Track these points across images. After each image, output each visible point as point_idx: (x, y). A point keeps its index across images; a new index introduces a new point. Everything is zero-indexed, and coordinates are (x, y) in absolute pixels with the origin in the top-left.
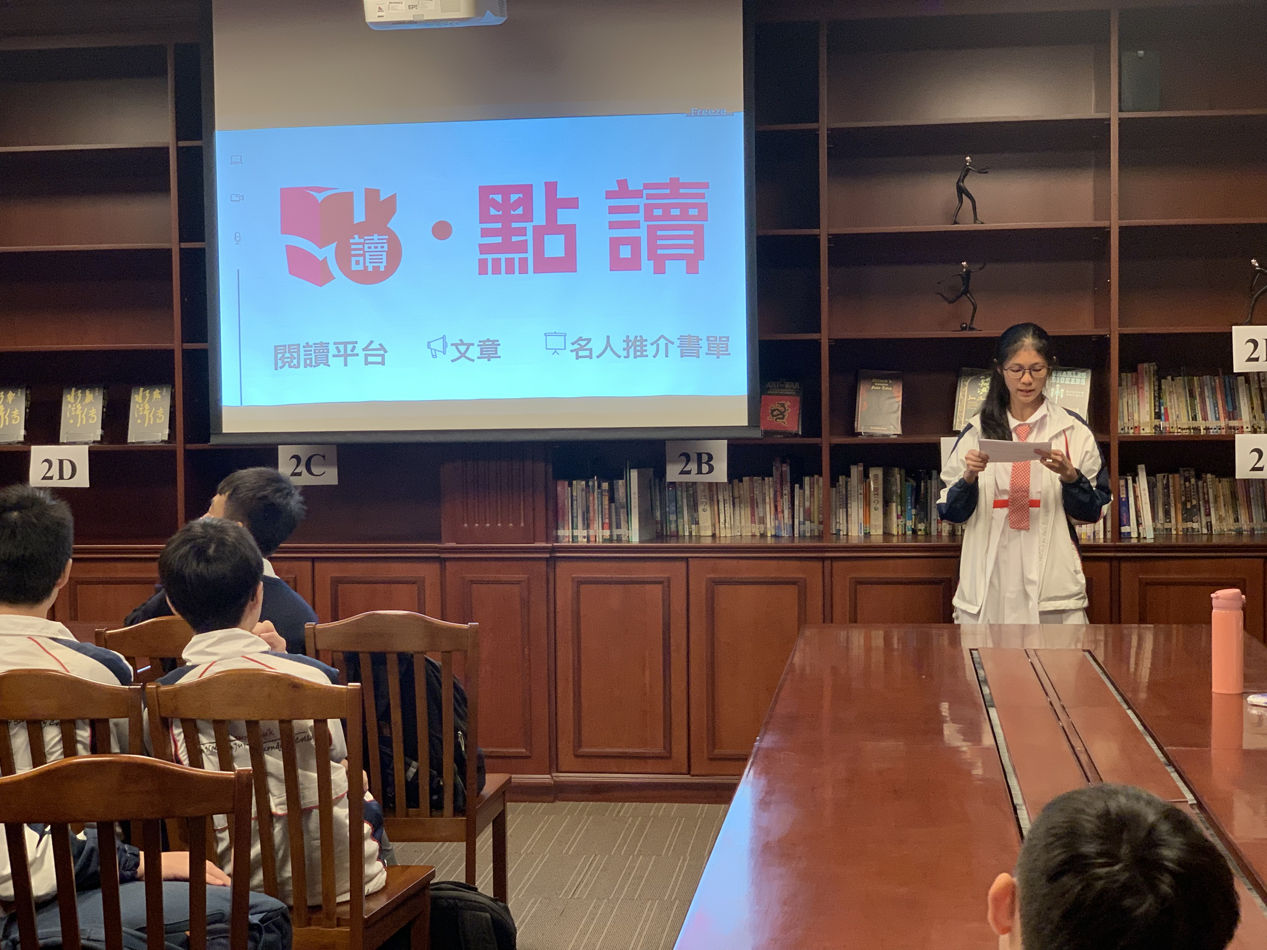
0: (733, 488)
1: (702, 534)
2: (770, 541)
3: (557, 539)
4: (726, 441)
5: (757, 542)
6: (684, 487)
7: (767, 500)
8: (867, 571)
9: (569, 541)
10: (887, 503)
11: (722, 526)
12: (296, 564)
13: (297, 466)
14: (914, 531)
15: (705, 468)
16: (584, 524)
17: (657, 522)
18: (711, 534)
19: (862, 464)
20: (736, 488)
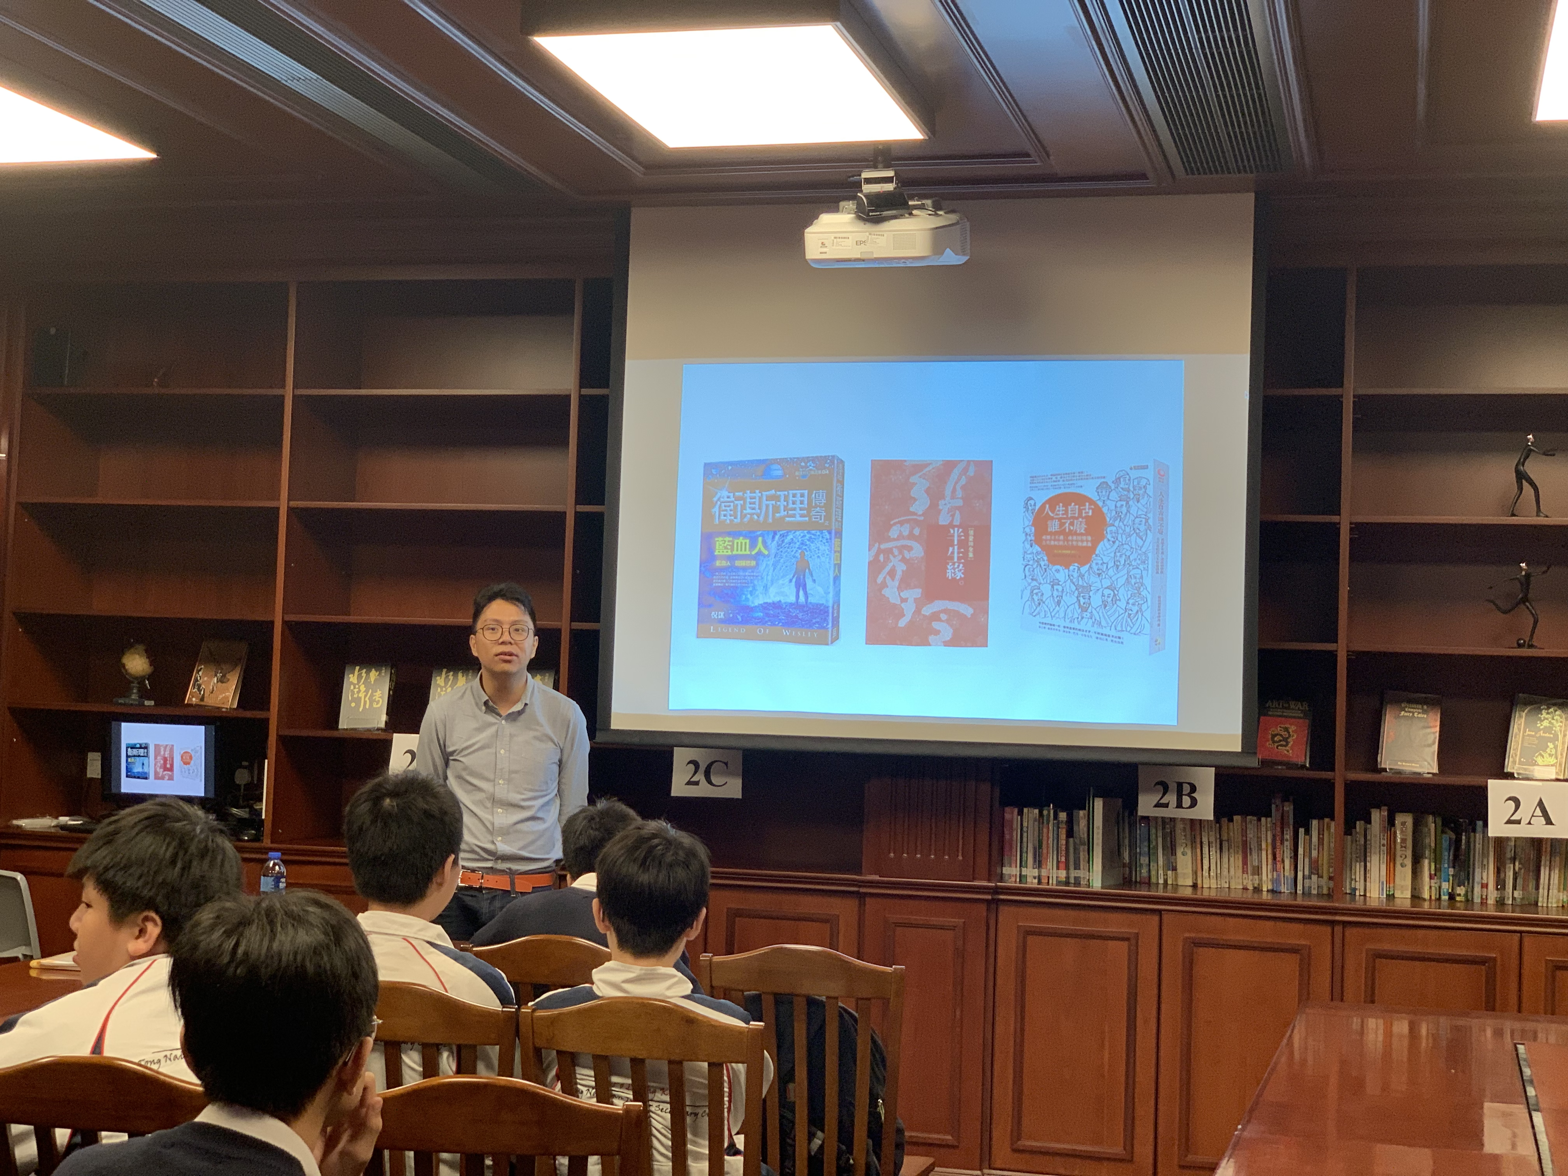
0: (1220, 828)
1: (1180, 884)
2: (1266, 897)
3: (1001, 878)
4: (1214, 770)
5: (1249, 897)
6: (1160, 823)
7: (1264, 846)
8: (1389, 942)
9: (1016, 882)
10: (1417, 861)
11: (1206, 873)
13: (695, 772)
14: (1452, 897)
15: (1186, 801)
16: (1035, 861)
17: (1124, 865)
18: (1191, 884)
19: (1386, 808)
20: (1225, 828)
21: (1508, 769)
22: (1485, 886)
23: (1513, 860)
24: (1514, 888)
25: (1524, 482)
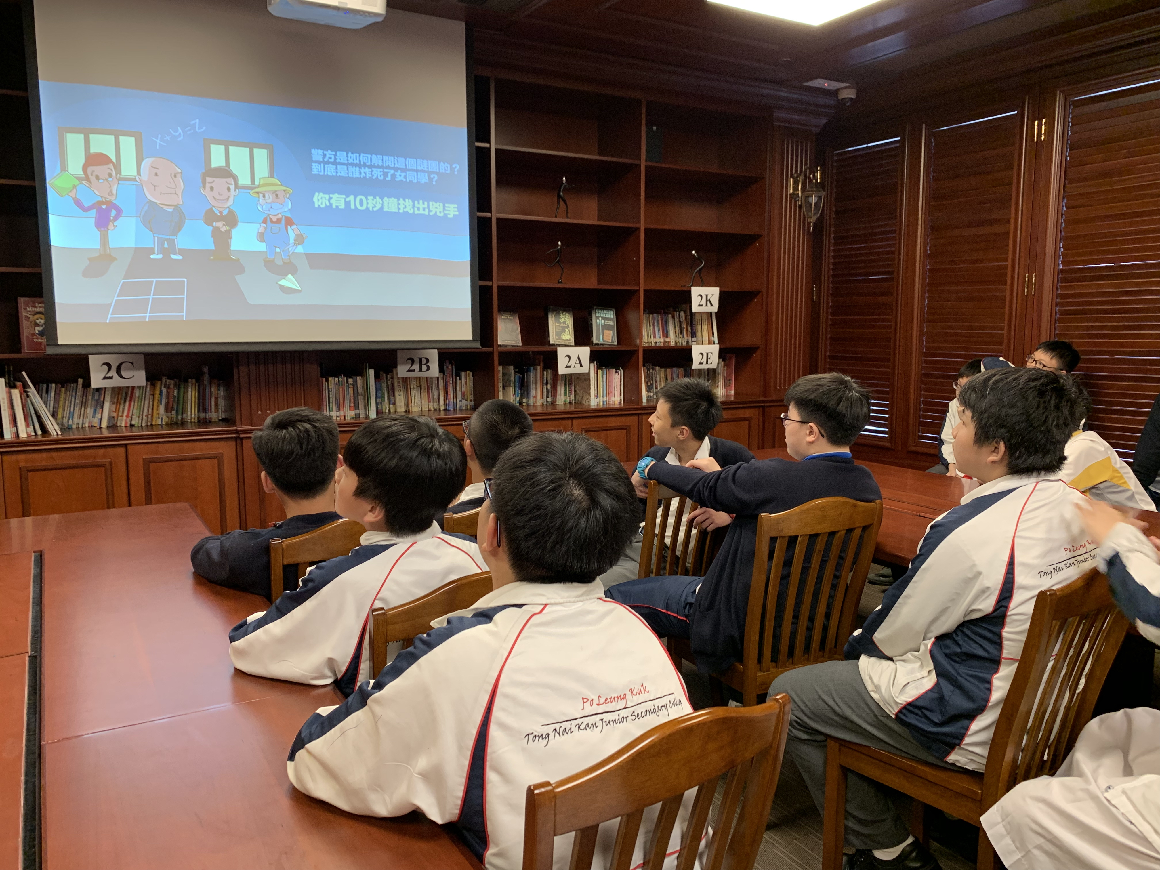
4: (436, 351)
7: (440, 387)
12: (110, 450)
13: (109, 371)
15: (424, 367)
16: (337, 407)
21: (551, 342)
22: (535, 397)
23: (547, 384)
25: (562, 202)
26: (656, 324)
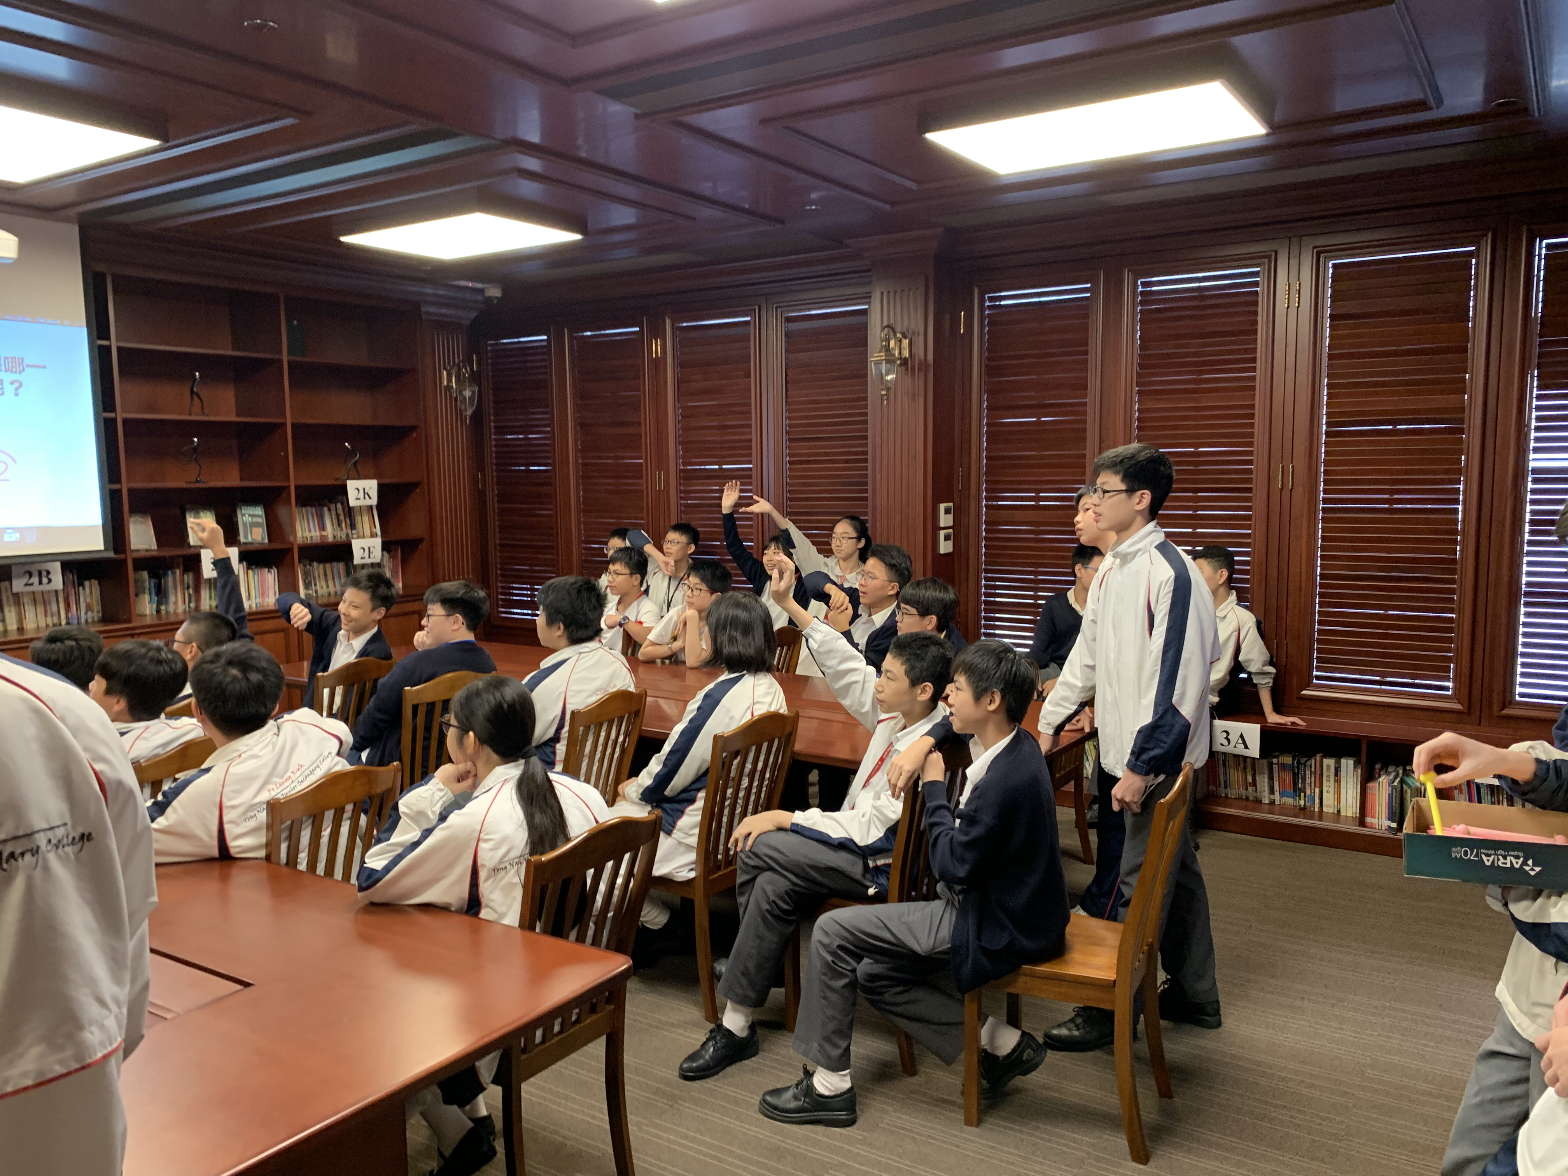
4: (59, 563)
7: (60, 600)
11: (28, 621)
14: (158, 611)
15: (45, 580)
24: (190, 602)
25: (195, 397)
26: (310, 516)
